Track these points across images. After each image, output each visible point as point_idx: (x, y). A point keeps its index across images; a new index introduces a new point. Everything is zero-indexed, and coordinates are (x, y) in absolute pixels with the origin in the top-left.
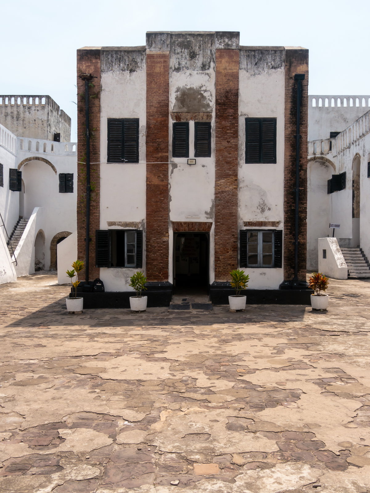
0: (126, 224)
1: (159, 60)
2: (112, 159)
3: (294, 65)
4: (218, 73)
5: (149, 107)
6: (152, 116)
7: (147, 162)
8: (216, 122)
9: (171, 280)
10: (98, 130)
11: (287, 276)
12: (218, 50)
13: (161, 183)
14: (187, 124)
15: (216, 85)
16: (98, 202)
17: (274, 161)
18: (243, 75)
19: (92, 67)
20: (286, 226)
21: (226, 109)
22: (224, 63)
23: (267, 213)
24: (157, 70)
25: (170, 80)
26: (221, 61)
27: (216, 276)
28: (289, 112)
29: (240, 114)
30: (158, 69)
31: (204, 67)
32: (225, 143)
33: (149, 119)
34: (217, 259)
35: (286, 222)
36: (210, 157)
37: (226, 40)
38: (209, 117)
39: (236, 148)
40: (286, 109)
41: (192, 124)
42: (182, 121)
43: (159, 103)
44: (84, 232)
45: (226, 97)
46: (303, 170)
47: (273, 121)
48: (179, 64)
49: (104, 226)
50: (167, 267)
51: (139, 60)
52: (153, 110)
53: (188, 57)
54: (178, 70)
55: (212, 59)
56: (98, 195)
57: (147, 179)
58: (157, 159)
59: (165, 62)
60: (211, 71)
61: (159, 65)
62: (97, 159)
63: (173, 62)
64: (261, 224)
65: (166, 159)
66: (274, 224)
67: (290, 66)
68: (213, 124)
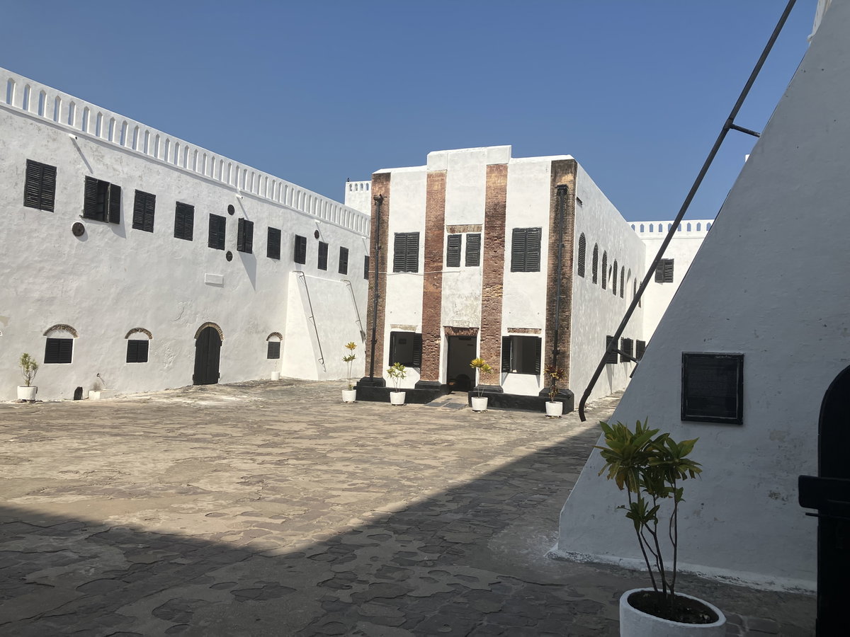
0: (406, 328)
1: (437, 179)
2: (398, 268)
3: (560, 174)
4: (487, 187)
5: (427, 221)
6: (430, 230)
7: (425, 271)
8: (485, 234)
9: (441, 380)
10: (386, 244)
11: (547, 384)
12: (489, 166)
13: (435, 291)
14: (460, 237)
15: (487, 198)
16: (384, 307)
17: (538, 270)
19: (383, 189)
20: (546, 333)
21: (494, 221)
22: (494, 177)
25: (447, 196)
26: (491, 176)
27: (480, 379)
28: (552, 221)
29: (507, 225)
30: (436, 187)
32: (492, 253)
33: (428, 232)
35: (548, 330)
36: (479, 266)
37: (497, 155)
38: (479, 229)
39: (502, 258)
40: (550, 219)
41: (464, 236)
42: (456, 234)
43: (436, 218)
44: (371, 333)
45: (495, 209)
47: (539, 231)
50: (439, 368)
52: (431, 224)
53: (462, 174)
56: (384, 300)
57: (424, 287)
58: (433, 269)
59: (443, 179)
61: (437, 183)
62: (384, 269)
64: (524, 330)
65: (441, 268)
66: (536, 331)
67: (555, 176)
68: (483, 237)
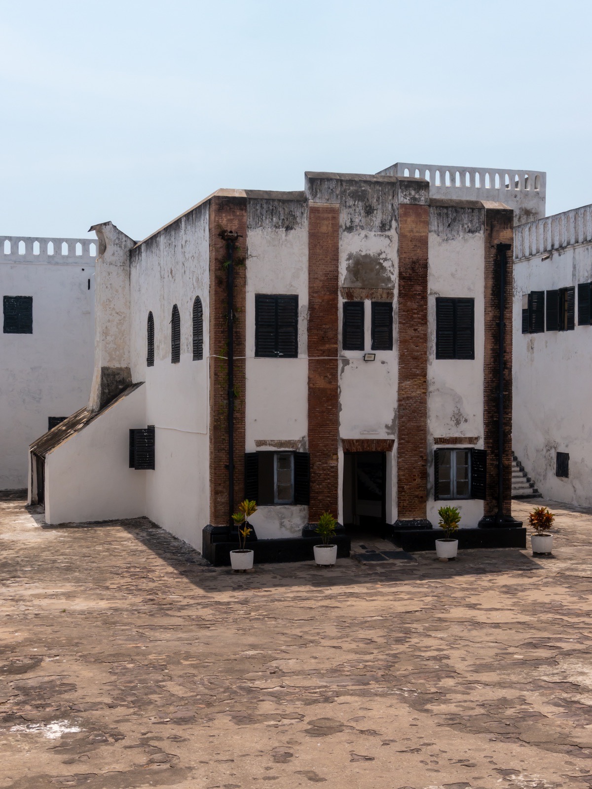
0: (281, 444)
1: (326, 215)
2: (262, 351)
3: (495, 229)
4: (402, 236)
5: (311, 280)
6: (316, 292)
7: (309, 356)
8: (400, 303)
9: (340, 520)
10: (243, 311)
11: (488, 510)
12: (403, 205)
13: (328, 386)
14: (361, 305)
15: (400, 251)
16: (243, 413)
17: (472, 357)
18: (433, 239)
19: (236, 222)
20: (486, 443)
21: (412, 286)
22: (410, 223)
23: (463, 426)
24: (324, 229)
25: (340, 243)
26: (406, 221)
27: (400, 513)
28: (490, 291)
29: (429, 292)
31: (384, 227)
32: (411, 332)
33: (313, 297)
34: (401, 490)
35: (487, 438)
36: (391, 349)
37: (413, 193)
38: (390, 295)
39: (425, 338)
40: (486, 287)
41: (368, 304)
42: (356, 300)
43: (326, 275)
44: (224, 456)
45: (413, 269)
46: (507, 368)
47: (470, 302)
48: (352, 221)
49: (251, 447)
50: (336, 503)
51: (298, 214)
52: (318, 284)
53: (362, 212)
54: (350, 229)
55: (393, 216)
56: (243, 402)
57: (310, 380)
58: (323, 353)
59: (334, 218)
60: (393, 233)
61: (326, 222)
62: (242, 352)
63: (344, 218)
64: (455, 440)
65: (335, 352)
66: (471, 440)
67: (492, 231)
68: (395, 305)
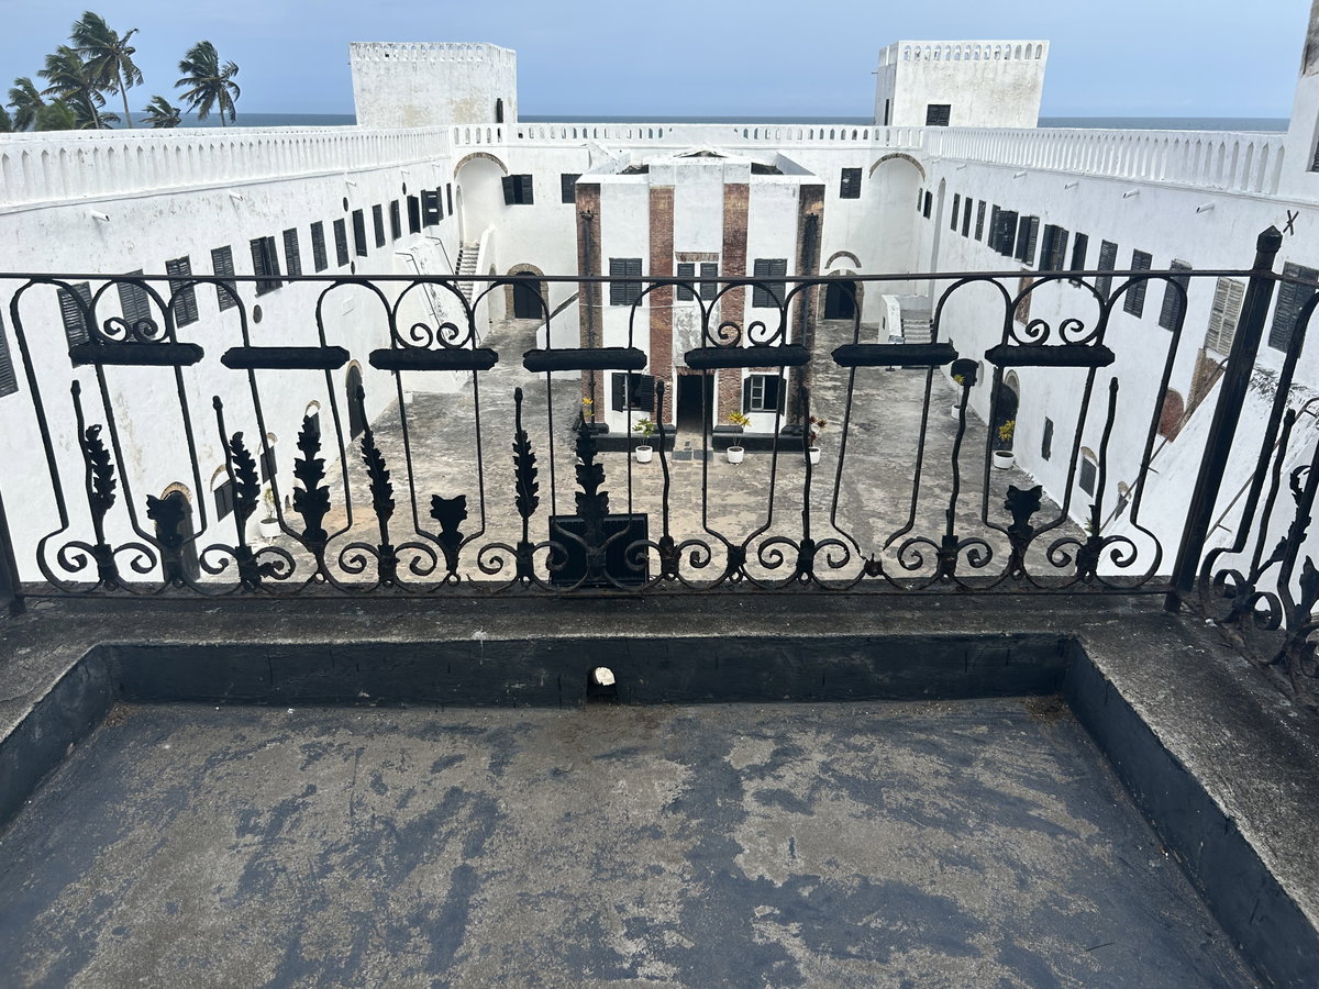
1: (662, 195)
4: (726, 211)
5: (652, 247)
6: (655, 257)
9: (674, 420)
10: (599, 271)
11: (790, 422)
12: (727, 185)
13: (665, 328)
14: (692, 266)
15: (724, 223)
19: (592, 203)
20: (791, 372)
21: (733, 250)
22: (733, 199)
24: (661, 206)
25: (675, 217)
26: (730, 198)
27: (719, 420)
28: (800, 253)
33: (653, 260)
34: (720, 404)
38: (716, 258)
39: (743, 292)
40: (797, 250)
41: (697, 266)
43: (663, 243)
44: (587, 375)
45: (735, 237)
46: (811, 316)
50: (671, 411)
52: (657, 250)
56: (601, 338)
57: (651, 323)
58: (661, 303)
59: (670, 197)
61: (663, 202)
62: (599, 302)
67: (804, 204)
68: (720, 267)
